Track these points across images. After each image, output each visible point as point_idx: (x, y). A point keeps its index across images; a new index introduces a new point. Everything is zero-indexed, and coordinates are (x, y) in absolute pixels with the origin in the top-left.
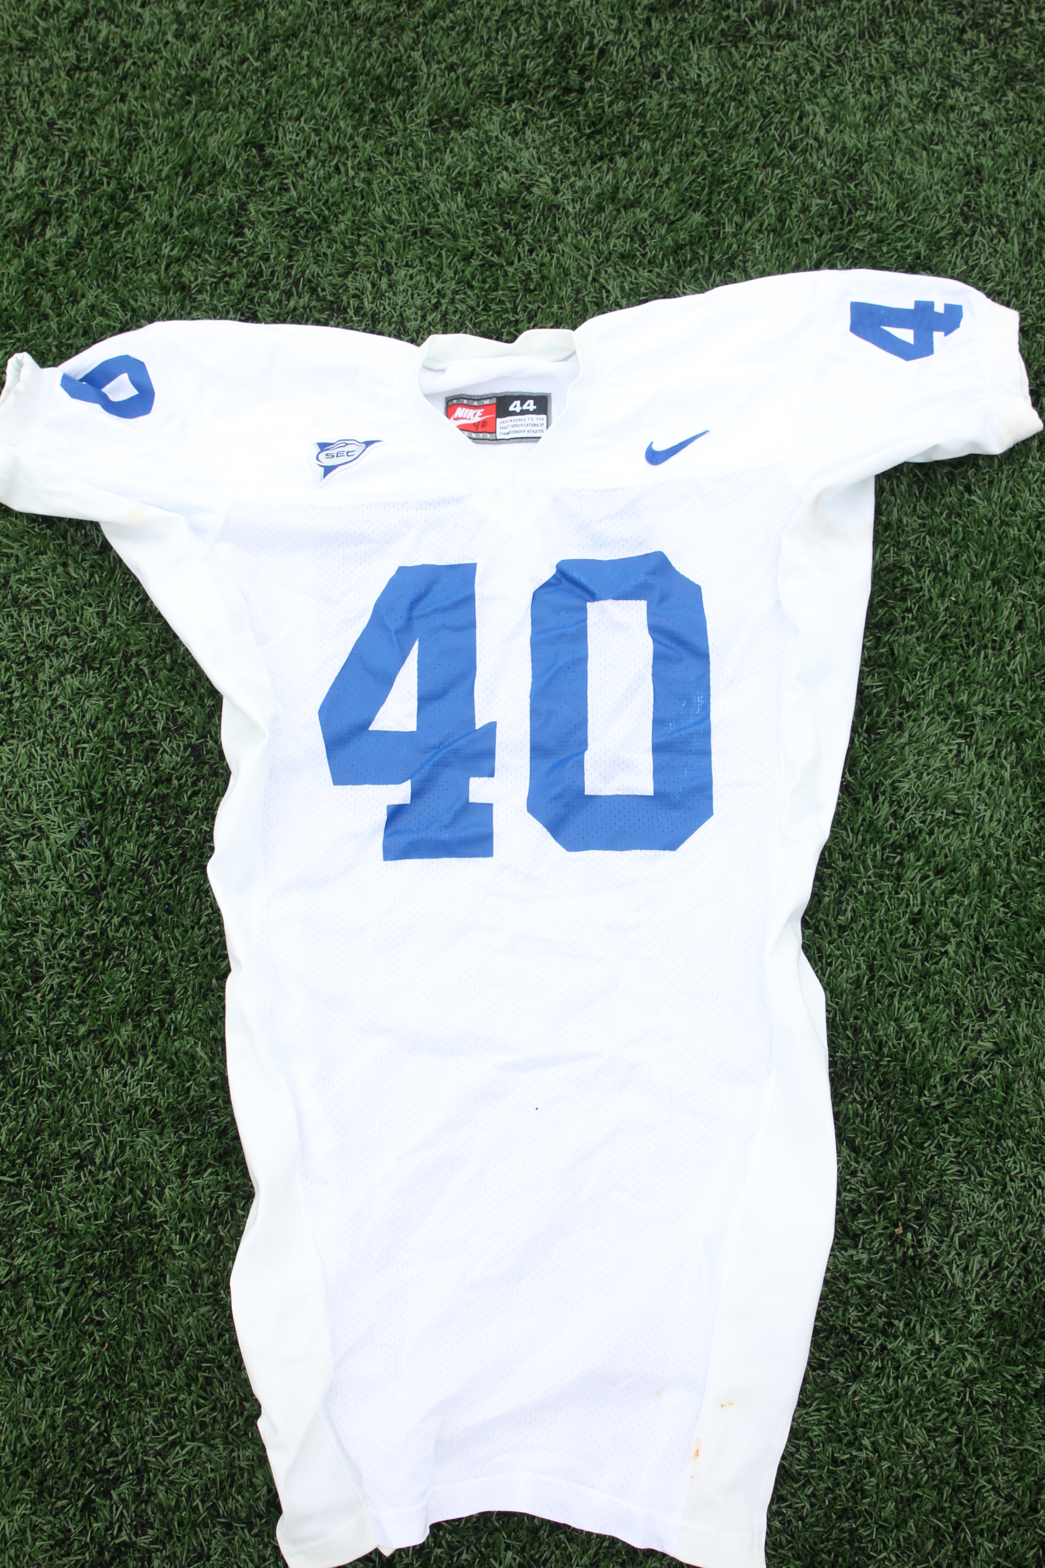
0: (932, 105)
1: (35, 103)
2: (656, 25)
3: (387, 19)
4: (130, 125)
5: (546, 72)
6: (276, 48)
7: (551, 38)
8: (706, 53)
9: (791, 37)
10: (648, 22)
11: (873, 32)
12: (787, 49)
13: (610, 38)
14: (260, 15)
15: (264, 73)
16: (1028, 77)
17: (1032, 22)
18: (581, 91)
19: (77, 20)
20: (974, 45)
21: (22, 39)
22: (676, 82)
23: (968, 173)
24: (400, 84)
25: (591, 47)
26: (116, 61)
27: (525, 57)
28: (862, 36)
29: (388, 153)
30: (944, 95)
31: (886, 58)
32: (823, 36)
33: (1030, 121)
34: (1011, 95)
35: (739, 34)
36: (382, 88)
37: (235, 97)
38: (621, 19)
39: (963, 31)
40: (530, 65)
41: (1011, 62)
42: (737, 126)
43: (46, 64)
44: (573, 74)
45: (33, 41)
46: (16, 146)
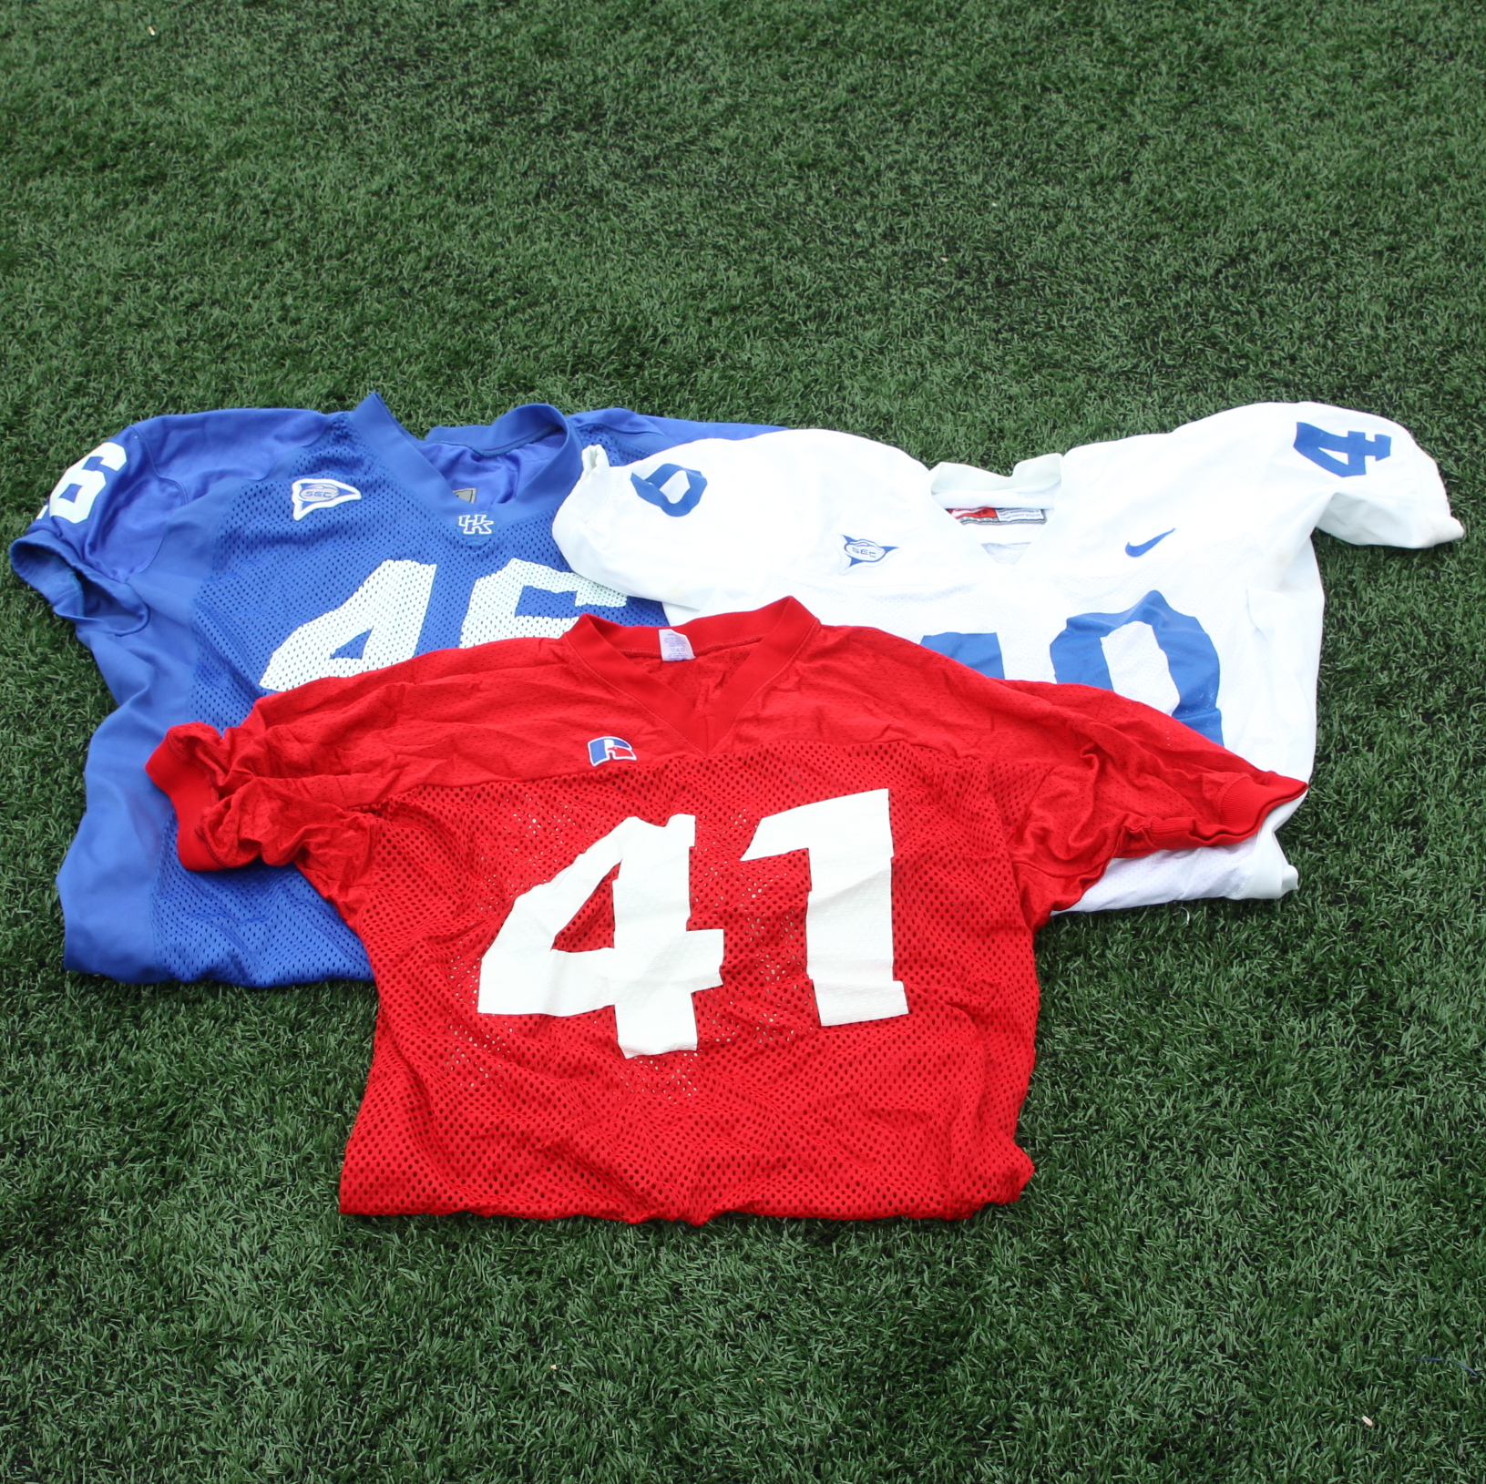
0: (968, 383)
1: (144, 363)
2: (715, 321)
3: (472, 313)
4: (226, 380)
5: (611, 352)
6: (368, 330)
7: (619, 330)
8: (759, 343)
9: (838, 334)
10: (709, 321)
11: (918, 331)
12: (835, 341)
13: (672, 330)
14: (358, 307)
15: (355, 348)
16: (1056, 365)
17: (1063, 328)
18: (640, 367)
19: (193, 306)
20: (1006, 342)
21: (141, 317)
22: (728, 362)
23: (991, 433)
24: (476, 357)
25: (655, 335)
26: (222, 336)
27: (592, 343)
28: (904, 335)
29: (457, 406)
30: (974, 376)
31: (924, 351)
32: (868, 334)
33: (1053, 395)
34: (1037, 377)
35: (792, 330)
36: (458, 360)
37: (326, 362)
38: (684, 318)
39: (999, 332)
40: (596, 347)
41: (1039, 354)
42: (779, 394)
43: (160, 335)
44: (635, 354)
45: (151, 319)
46: (120, 392)
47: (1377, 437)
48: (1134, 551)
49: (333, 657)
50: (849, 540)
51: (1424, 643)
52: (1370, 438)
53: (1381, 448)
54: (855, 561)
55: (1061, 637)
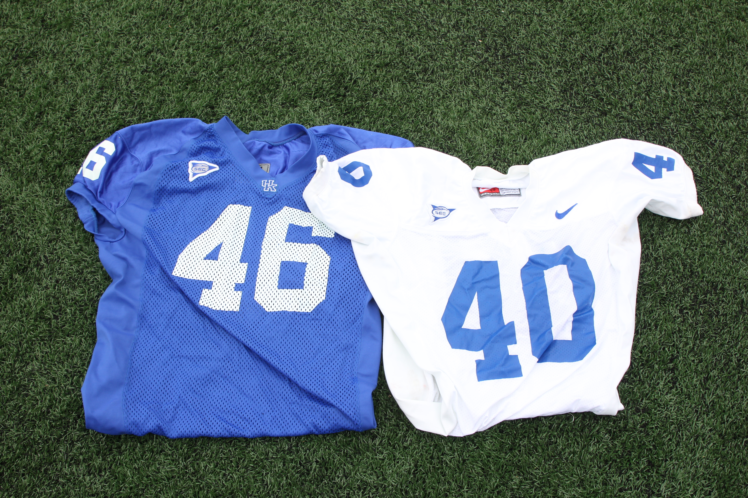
0: (487, 112)
1: (127, 83)
2: (378, 72)
3: (271, 62)
4: (162, 94)
5: (331, 88)
6: (225, 70)
7: (335, 74)
8: (397, 85)
9: (432, 81)
10: (375, 71)
11: (466, 82)
12: (431, 85)
13: (359, 76)
14: (221, 57)
15: (219, 79)
16: (527, 104)
17: (531, 83)
18: (344, 96)
19: (149, 52)
20: (506, 90)
21: (126, 58)
22: (383, 96)
23: (498, 141)
24: (272, 88)
25: (351, 79)
26: (161, 70)
27: (324, 81)
28: (461, 83)
29: (263, 114)
30: (491, 109)
31: (470, 93)
32: (445, 82)
33: (526, 122)
34: (519, 111)
35: (412, 79)
36: (265, 89)
37: (206, 87)
38: (364, 69)
39: (503, 84)
40: (325, 84)
41: (521, 97)
42: (405, 115)
43: (134, 68)
44: (342, 89)
45: (130, 59)
46: (116, 99)
47: (668, 158)
48: (559, 216)
49: (205, 259)
50: (434, 207)
51: (682, 270)
52: (665, 159)
53: (670, 165)
54: (436, 219)
55: (526, 266)
